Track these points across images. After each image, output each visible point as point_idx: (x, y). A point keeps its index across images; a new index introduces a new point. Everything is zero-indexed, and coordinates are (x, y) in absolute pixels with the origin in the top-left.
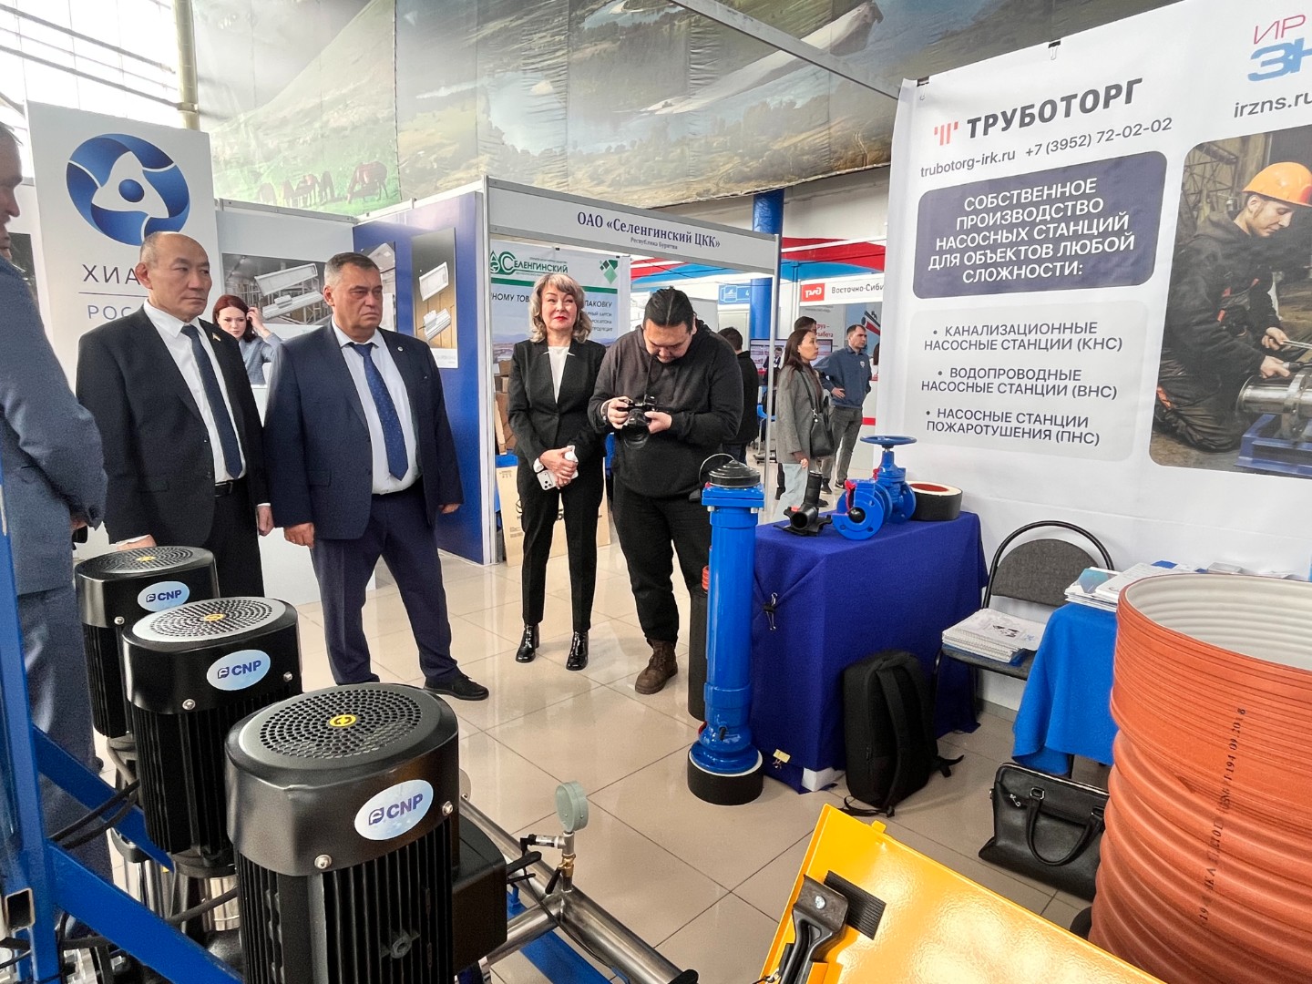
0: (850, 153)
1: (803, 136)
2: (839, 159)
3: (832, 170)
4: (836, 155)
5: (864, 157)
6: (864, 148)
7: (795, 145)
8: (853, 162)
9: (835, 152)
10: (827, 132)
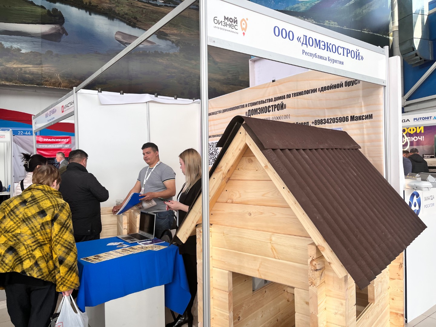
0: (53, 80)
1: (25, 66)
2: (47, 81)
3: (42, 85)
4: (45, 79)
5: (60, 84)
6: (60, 80)
7: (21, 69)
8: (54, 84)
9: (45, 78)
10: (41, 68)
